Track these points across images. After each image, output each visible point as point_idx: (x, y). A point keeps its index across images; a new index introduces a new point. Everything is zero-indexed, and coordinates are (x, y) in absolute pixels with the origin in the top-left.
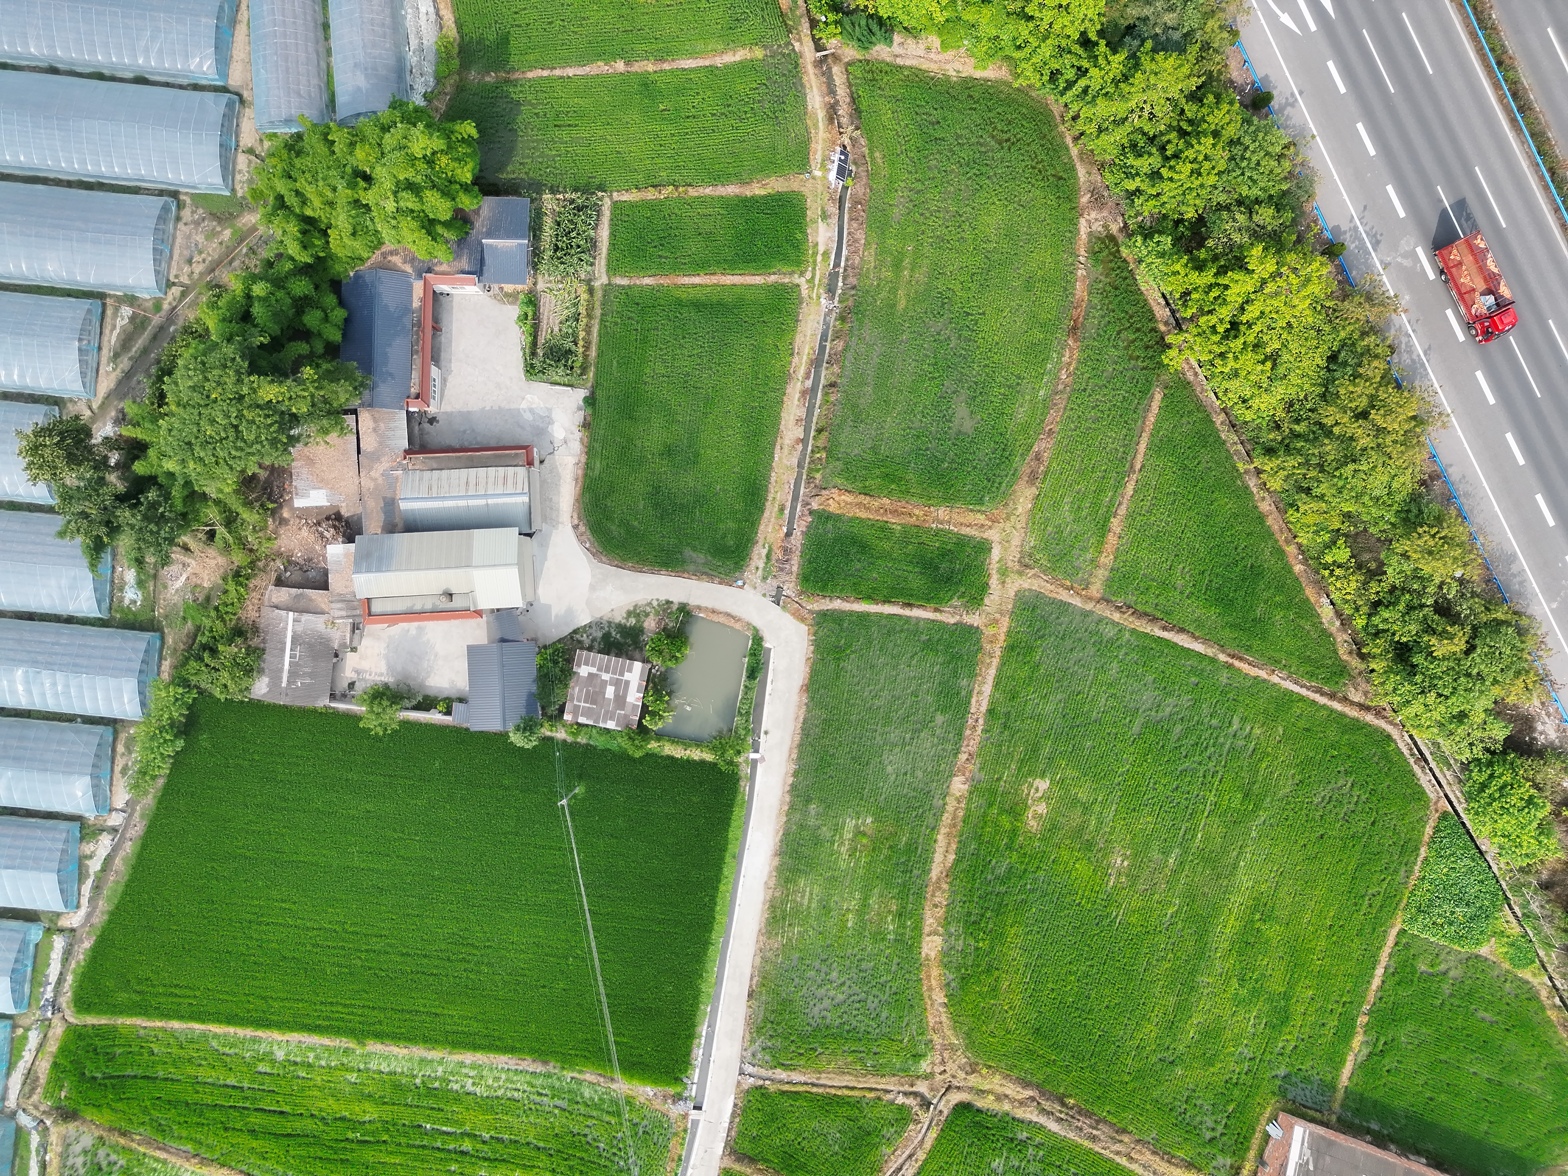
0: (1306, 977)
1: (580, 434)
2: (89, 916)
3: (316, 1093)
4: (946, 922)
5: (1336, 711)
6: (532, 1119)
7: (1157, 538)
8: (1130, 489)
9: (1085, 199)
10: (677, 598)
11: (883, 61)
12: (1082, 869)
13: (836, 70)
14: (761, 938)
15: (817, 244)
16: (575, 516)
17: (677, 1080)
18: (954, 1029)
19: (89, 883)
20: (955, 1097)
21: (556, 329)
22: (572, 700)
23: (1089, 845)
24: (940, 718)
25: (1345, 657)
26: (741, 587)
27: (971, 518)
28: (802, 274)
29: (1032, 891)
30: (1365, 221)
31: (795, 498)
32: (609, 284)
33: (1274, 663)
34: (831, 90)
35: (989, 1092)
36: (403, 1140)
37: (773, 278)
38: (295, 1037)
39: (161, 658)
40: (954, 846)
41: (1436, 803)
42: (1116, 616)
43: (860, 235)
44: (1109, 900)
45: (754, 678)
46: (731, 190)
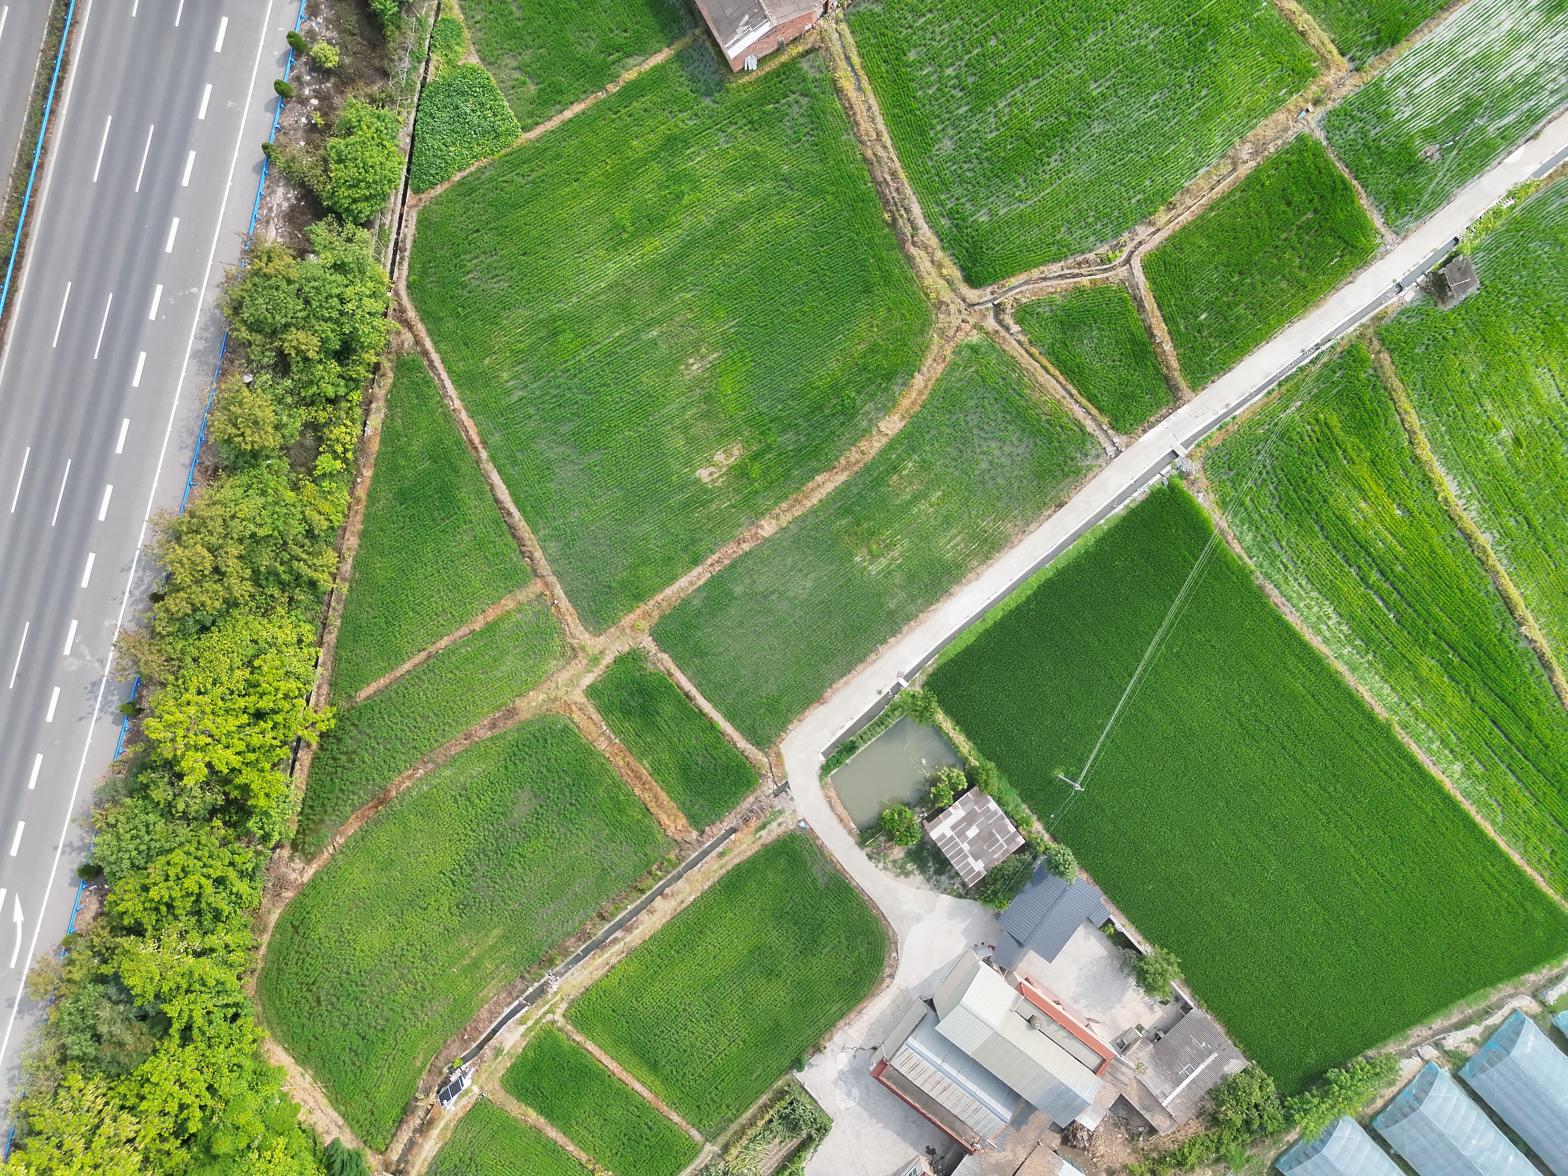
0: (628, 158)
1: (827, 1045)
2: (1511, 996)
3: (1455, 714)
4: (866, 432)
5: (432, 340)
6: (1308, 553)
7: (456, 587)
8: (444, 642)
9: (289, 894)
10: (860, 855)
11: (353, 1133)
12: (728, 386)
13: (394, 1156)
14: (1016, 541)
15: (522, 1035)
16: (884, 985)
17: (1172, 488)
18: (928, 347)
19: (1492, 1021)
20: (972, 295)
21: (777, 1141)
22: (1007, 851)
23: (708, 399)
24: (738, 590)
25: (391, 374)
26: (804, 820)
27: (584, 723)
28: (553, 1022)
29: (779, 401)
30: (90, 710)
31: (705, 853)
32: (707, 1140)
33: (449, 416)
34: (411, 1144)
35: (942, 276)
36: (1420, 622)
37: (578, 1038)
38: (1435, 772)
39: (1291, 1146)
40: (810, 485)
41: (416, 206)
42: (538, 554)
43: (484, 1014)
44: (728, 343)
45: (852, 741)
46: (553, 1133)
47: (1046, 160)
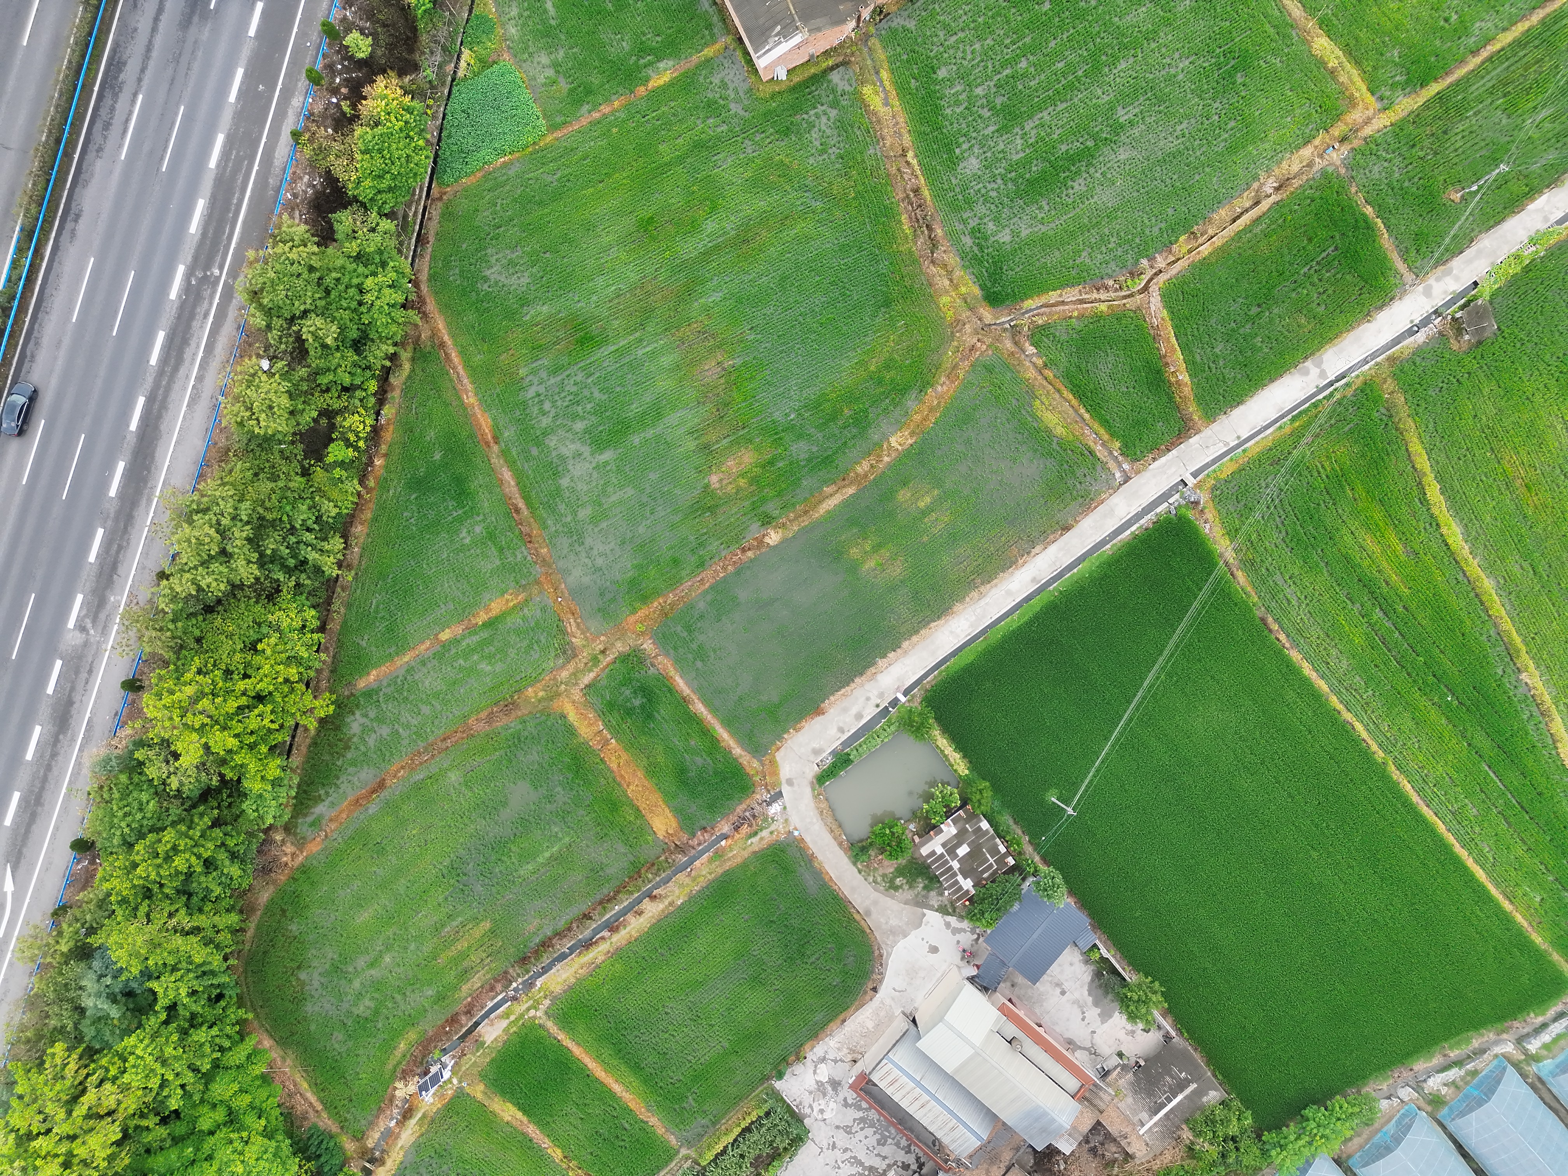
1: (808, 1055)
2: (1495, 1043)
4: (877, 446)
5: (450, 333)
9: (279, 878)
10: (850, 868)
11: (330, 1117)
13: (370, 1144)
14: (1020, 563)
15: (504, 1030)
16: (868, 997)
17: (1179, 517)
18: (942, 364)
19: (1473, 1066)
20: (987, 315)
22: (996, 870)
24: (742, 596)
25: (408, 365)
26: (796, 830)
31: (696, 858)
34: (388, 1133)
35: (960, 295)
37: (560, 1035)
38: (1427, 814)
40: (818, 496)
41: (440, 198)
45: (847, 754)
46: (529, 1129)
47: (1070, 183)
